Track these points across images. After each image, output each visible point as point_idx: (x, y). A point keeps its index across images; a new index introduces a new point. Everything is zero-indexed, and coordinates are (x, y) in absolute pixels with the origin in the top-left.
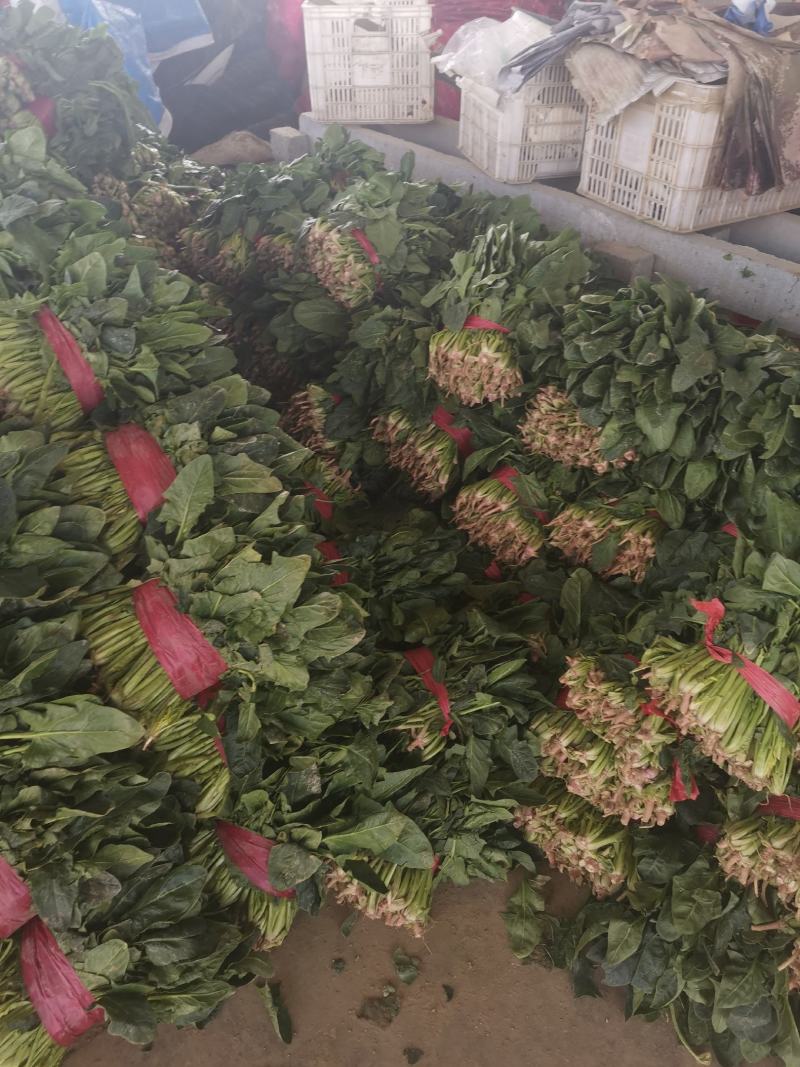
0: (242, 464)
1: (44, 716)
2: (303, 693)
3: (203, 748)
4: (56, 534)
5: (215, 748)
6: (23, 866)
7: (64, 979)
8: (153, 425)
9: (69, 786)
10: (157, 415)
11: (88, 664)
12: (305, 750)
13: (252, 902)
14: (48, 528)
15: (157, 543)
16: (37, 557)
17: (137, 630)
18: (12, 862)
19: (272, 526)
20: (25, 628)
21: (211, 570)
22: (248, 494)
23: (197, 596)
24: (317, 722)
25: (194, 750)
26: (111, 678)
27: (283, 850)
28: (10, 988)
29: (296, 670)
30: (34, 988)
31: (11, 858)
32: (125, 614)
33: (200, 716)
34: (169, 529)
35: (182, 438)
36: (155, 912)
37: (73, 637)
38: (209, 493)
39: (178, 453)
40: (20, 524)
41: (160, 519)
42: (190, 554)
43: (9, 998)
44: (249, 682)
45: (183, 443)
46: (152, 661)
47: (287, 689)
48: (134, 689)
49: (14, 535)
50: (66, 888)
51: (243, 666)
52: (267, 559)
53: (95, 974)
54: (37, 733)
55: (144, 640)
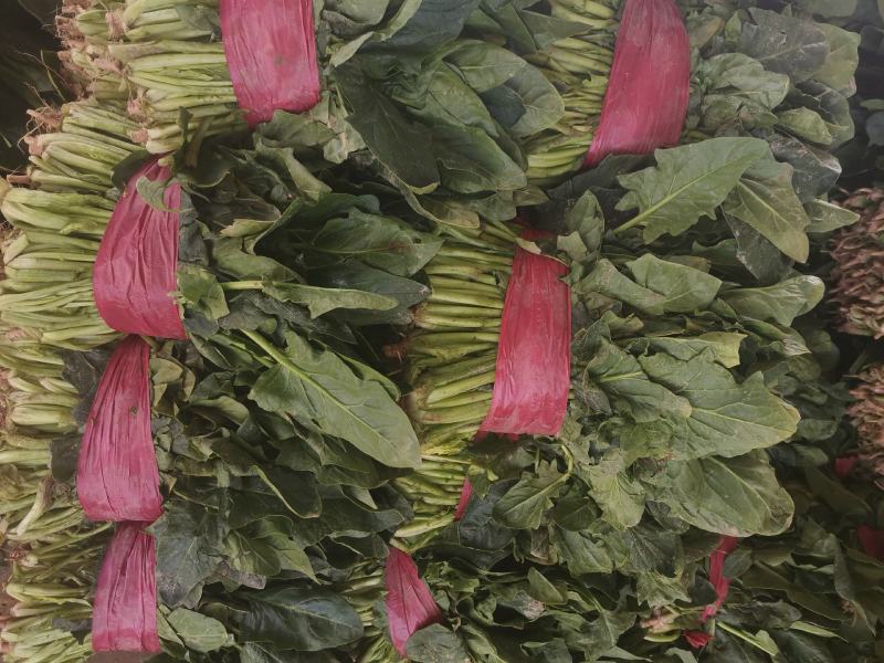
0: (775, 179)
1: (314, 357)
3: (447, 480)
4: (487, 98)
5: (459, 490)
6: (171, 482)
7: (140, 606)
8: (700, 24)
9: (284, 435)
10: (713, 13)
11: (407, 318)
12: (557, 573)
13: (375, 648)
14: (485, 83)
15: (596, 214)
16: (444, 115)
17: (493, 317)
18: (164, 467)
19: (771, 320)
20: (365, 210)
21: (653, 321)
22: (762, 237)
23: (611, 348)
24: (594, 557)
26: (424, 363)
27: (446, 636)
28: (80, 578)
30: (103, 594)
31: (163, 460)
32: (492, 280)
34: (623, 205)
35: (737, 80)
37: (414, 270)
38: (718, 197)
39: (712, 98)
40: (458, 47)
41: (623, 181)
42: (639, 275)
43: (71, 585)
44: (562, 468)
45: (731, 89)
46: (487, 379)
47: (600, 513)
48: (442, 401)
49: (439, 59)
51: (575, 452)
52: (741, 373)
53: (176, 631)
54: (291, 362)
55: (492, 338)
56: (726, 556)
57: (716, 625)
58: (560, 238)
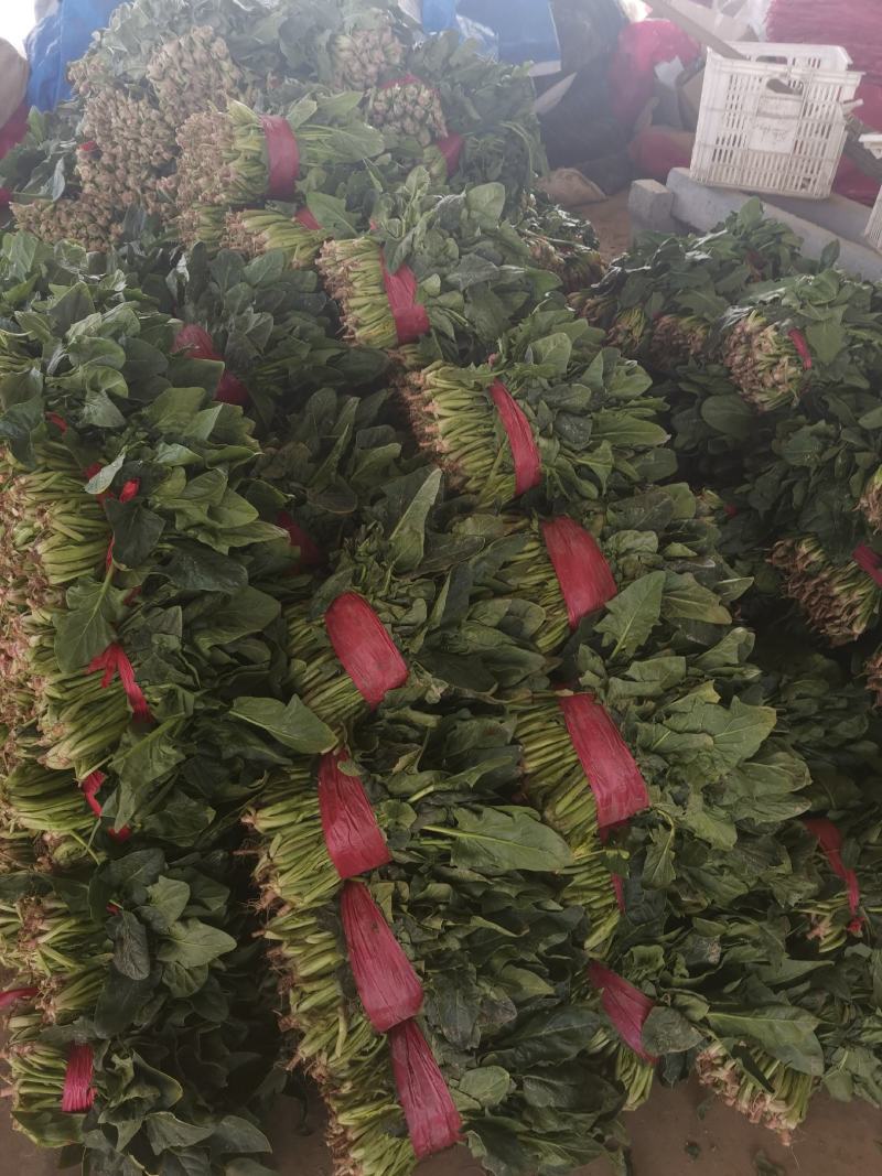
0: (686, 584)
1: (479, 818)
2: (725, 853)
3: (599, 882)
4: (500, 627)
5: (612, 885)
6: (422, 965)
7: (434, 1090)
8: (592, 523)
9: (478, 893)
10: (596, 513)
11: (518, 772)
12: (711, 914)
13: (620, 1059)
14: (495, 620)
15: (593, 655)
16: (481, 648)
17: (567, 745)
18: (412, 958)
19: (728, 665)
20: (464, 720)
21: (658, 699)
22: (696, 621)
23: (643, 726)
24: (731, 887)
25: (590, 881)
26: (541, 793)
27: (666, 1014)
28: (382, 1086)
29: (724, 827)
30: (405, 1093)
31: (411, 953)
32: (555, 724)
33: (616, 852)
34: (605, 642)
35: (629, 545)
36: (539, 1047)
37: (509, 740)
38: (657, 612)
39: (622, 560)
40: (471, 610)
41: (598, 628)
42: (637, 677)
43: (380, 1097)
44: (668, 827)
45: (628, 551)
46: (584, 784)
47: (710, 845)
48: (565, 809)
49: (464, 621)
50: (469, 1003)
51: (667, 810)
52: (725, 702)
53: (470, 1096)
54: (464, 832)
55: (574, 758)
56: (839, 853)
57: (868, 912)
58: (580, 679)
